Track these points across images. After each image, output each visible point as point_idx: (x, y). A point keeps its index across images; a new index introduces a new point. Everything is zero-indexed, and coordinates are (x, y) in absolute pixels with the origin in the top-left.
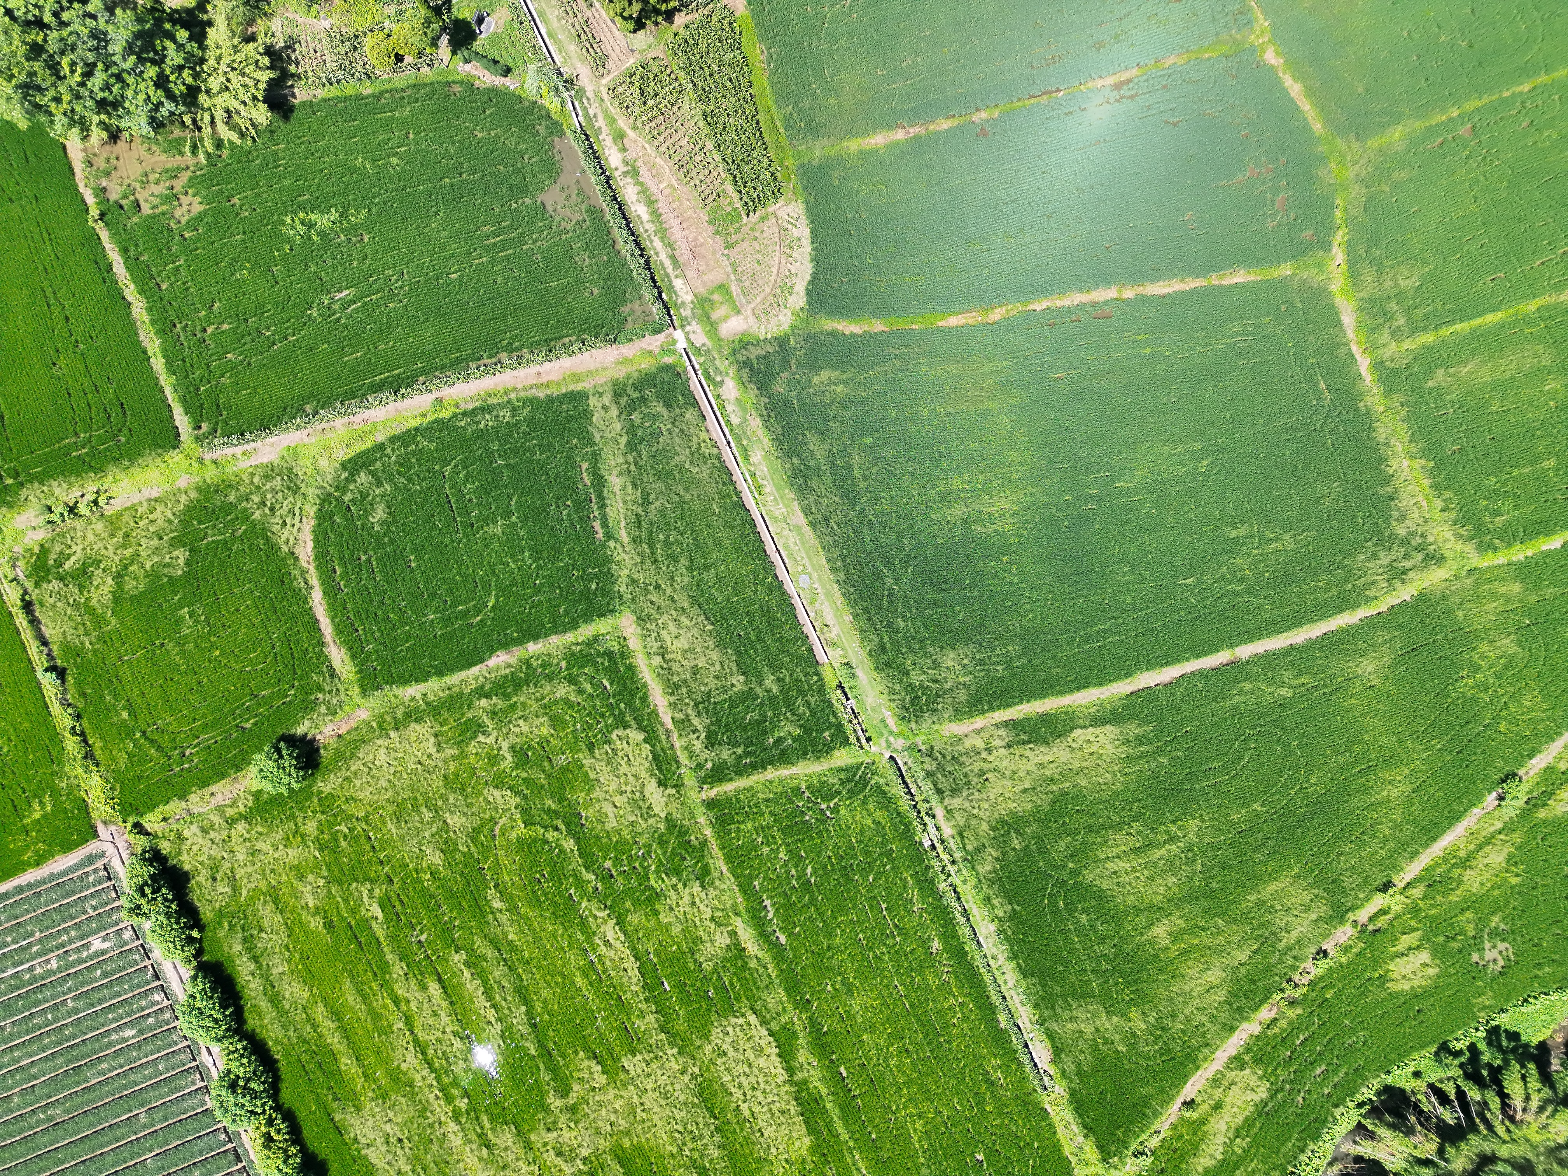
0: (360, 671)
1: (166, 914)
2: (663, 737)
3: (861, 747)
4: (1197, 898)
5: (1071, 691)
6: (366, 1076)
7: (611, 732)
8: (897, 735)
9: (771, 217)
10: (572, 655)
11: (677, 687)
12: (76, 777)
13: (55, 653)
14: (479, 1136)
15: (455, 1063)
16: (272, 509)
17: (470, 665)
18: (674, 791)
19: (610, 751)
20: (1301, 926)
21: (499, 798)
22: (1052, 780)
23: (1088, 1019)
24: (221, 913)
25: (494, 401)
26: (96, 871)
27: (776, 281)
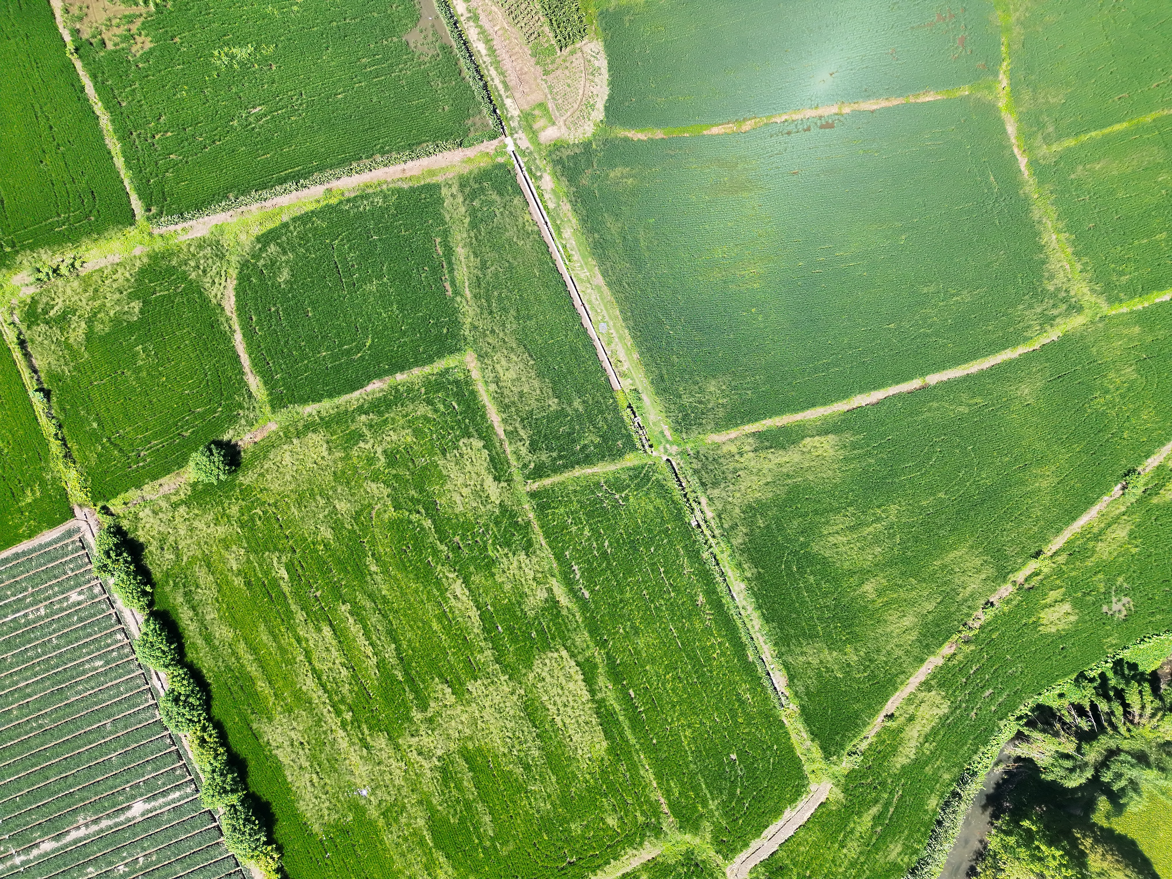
0: (271, 394)
1: (126, 572)
2: (498, 444)
3: (645, 452)
4: (896, 564)
5: (803, 409)
6: (275, 695)
7: (458, 441)
8: (672, 443)
9: (579, 51)
10: (429, 383)
11: (507, 407)
12: (58, 471)
13: (42, 379)
14: (361, 740)
15: (343, 686)
16: (204, 271)
17: (353, 389)
18: (505, 484)
19: (458, 455)
20: (974, 584)
21: (375, 489)
22: (788, 476)
23: (814, 653)
24: (167, 575)
25: (370, 191)
26: (73, 542)
27: (582, 100)
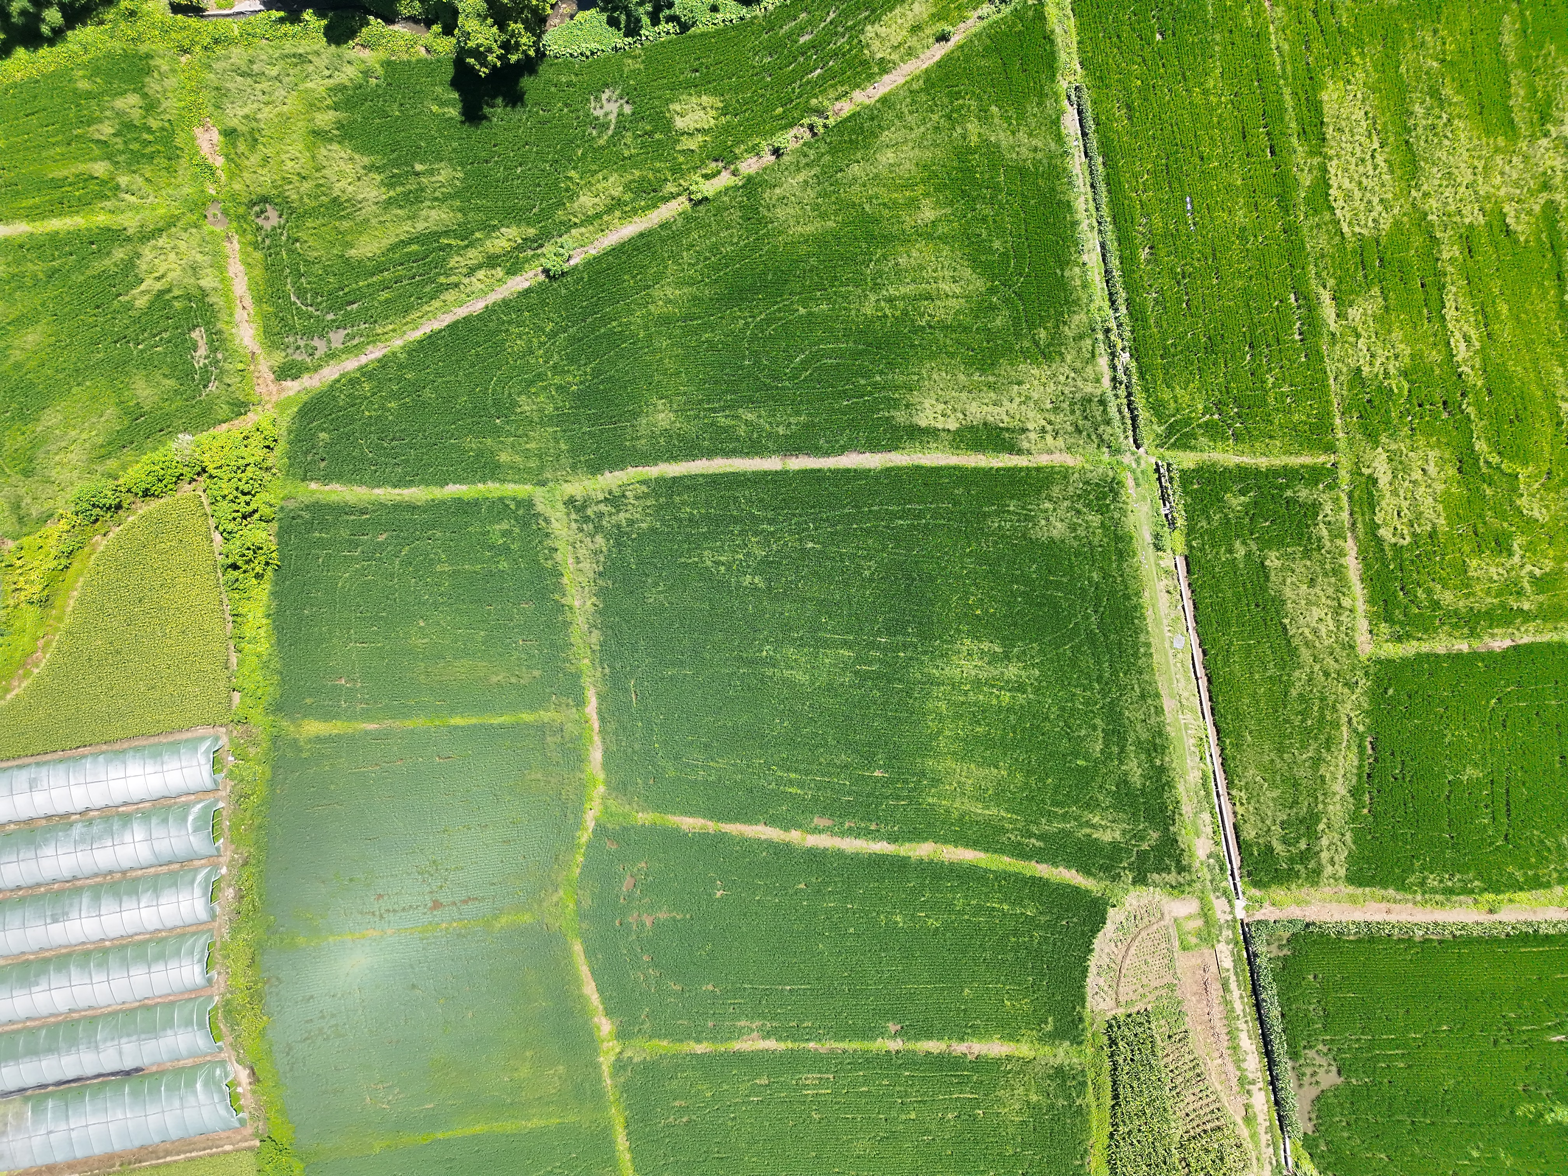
2: (1359, 526)
3: (1169, 465)
4: (883, 236)
5: (949, 468)
7: (1410, 544)
8: (1128, 467)
9: (1123, 1003)
10: (1426, 630)
11: (1334, 572)
17: (1530, 648)
18: (1363, 470)
19: (1416, 526)
20: (792, 184)
21: (1535, 509)
22: (990, 387)
23: (1020, 146)
27: (1133, 940)
